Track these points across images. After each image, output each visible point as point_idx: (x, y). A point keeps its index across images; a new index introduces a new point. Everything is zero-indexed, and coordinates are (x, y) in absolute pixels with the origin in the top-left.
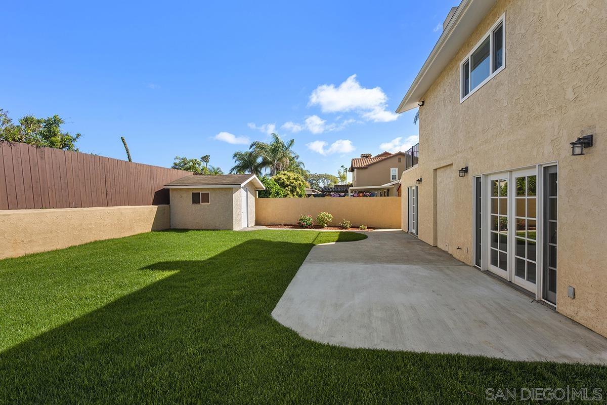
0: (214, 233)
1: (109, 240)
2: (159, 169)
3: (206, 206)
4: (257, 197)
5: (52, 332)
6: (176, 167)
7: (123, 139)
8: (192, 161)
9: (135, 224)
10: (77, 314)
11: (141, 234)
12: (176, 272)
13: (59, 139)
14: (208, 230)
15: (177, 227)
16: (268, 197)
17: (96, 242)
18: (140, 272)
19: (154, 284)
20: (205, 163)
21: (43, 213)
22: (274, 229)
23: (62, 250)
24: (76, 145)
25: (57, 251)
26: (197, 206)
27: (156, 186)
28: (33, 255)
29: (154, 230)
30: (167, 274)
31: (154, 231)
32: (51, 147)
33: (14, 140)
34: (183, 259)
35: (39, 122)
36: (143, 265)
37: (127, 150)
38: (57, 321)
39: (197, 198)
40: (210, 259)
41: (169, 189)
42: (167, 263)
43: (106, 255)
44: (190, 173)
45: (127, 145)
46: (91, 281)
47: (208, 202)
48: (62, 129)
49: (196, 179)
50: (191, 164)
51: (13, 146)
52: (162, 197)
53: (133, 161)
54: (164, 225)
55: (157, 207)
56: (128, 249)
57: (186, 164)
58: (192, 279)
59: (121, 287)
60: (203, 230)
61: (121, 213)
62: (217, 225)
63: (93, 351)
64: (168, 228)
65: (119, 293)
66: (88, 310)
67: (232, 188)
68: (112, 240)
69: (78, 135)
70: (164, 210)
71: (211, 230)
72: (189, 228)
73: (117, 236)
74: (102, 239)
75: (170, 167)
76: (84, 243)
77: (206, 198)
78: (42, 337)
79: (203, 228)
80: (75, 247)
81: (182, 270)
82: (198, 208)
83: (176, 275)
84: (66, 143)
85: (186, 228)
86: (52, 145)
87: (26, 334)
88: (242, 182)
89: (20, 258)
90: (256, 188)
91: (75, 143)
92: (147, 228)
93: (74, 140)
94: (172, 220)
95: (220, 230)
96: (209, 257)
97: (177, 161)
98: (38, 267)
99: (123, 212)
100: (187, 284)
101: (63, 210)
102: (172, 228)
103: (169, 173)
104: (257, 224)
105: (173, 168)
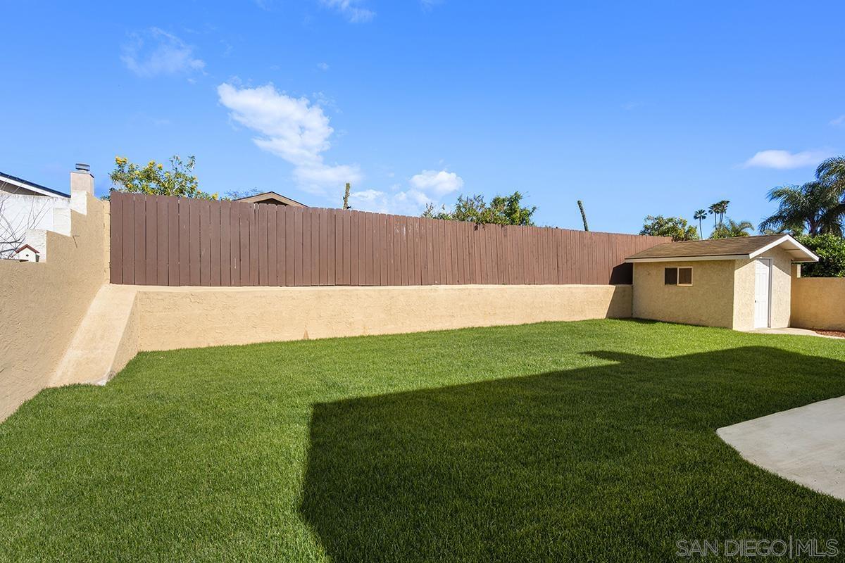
0: (694, 330)
1: (558, 322)
2: (619, 237)
3: (686, 289)
4: (799, 275)
5: (504, 379)
6: (647, 231)
7: (579, 203)
8: (671, 220)
9: (587, 307)
10: (521, 374)
11: (593, 320)
12: (616, 362)
13: (518, 215)
14: (686, 324)
15: (642, 317)
16: (831, 276)
17: (545, 323)
18: (579, 356)
19: (588, 368)
20: (718, 216)
21: (503, 289)
22: (833, 337)
23: (517, 326)
24: (532, 219)
25: (513, 326)
26: (671, 288)
27: (614, 259)
28: (496, 327)
29: (609, 316)
30: (605, 362)
31: (609, 318)
32: (512, 224)
33: (487, 222)
34: (629, 352)
35: (504, 200)
36: (583, 350)
37: (584, 216)
38: (507, 374)
39: (671, 276)
40: (668, 358)
41: (632, 264)
42: (610, 353)
43: (551, 336)
44: (667, 239)
45: (584, 210)
46: (535, 354)
47: (690, 283)
48: (521, 205)
49: (674, 247)
50: (671, 224)
51: (486, 228)
52: (623, 275)
53: (590, 229)
54: (624, 311)
55: (614, 287)
56: (574, 333)
57: (662, 226)
58: (630, 373)
59: (557, 363)
60: (678, 324)
61: (572, 293)
62: (703, 319)
63: (527, 397)
64: (630, 316)
65: (554, 367)
66: (529, 373)
67: (734, 260)
68: (561, 323)
69: (534, 208)
70: (625, 291)
71: (691, 325)
72: (659, 319)
73: (567, 319)
74: (551, 320)
75: (637, 233)
76: (535, 322)
77: (686, 276)
78: (498, 381)
79: (681, 321)
80: (527, 324)
81: (624, 362)
82: (674, 291)
83: (616, 365)
84: (523, 220)
85: (654, 318)
86: (513, 222)
87: (490, 377)
88: (753, 250)
89: (488, 328)
90: (797, 259)
91: (531, 217)
92: (601, 313)
93: (530, 214)
94: (634, 306)
95: (707, 327)
96: (668, 356)
97: (649, 223)
98: (498, 336)
99: (574, 291)
100: (622, 376)
101: (519, 286)
102: (634, 316)
103: (634, 241)
104: (794, 324)
105: (643, 233)
